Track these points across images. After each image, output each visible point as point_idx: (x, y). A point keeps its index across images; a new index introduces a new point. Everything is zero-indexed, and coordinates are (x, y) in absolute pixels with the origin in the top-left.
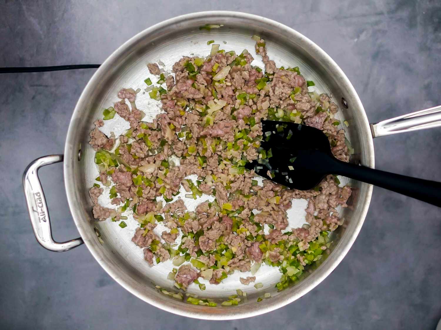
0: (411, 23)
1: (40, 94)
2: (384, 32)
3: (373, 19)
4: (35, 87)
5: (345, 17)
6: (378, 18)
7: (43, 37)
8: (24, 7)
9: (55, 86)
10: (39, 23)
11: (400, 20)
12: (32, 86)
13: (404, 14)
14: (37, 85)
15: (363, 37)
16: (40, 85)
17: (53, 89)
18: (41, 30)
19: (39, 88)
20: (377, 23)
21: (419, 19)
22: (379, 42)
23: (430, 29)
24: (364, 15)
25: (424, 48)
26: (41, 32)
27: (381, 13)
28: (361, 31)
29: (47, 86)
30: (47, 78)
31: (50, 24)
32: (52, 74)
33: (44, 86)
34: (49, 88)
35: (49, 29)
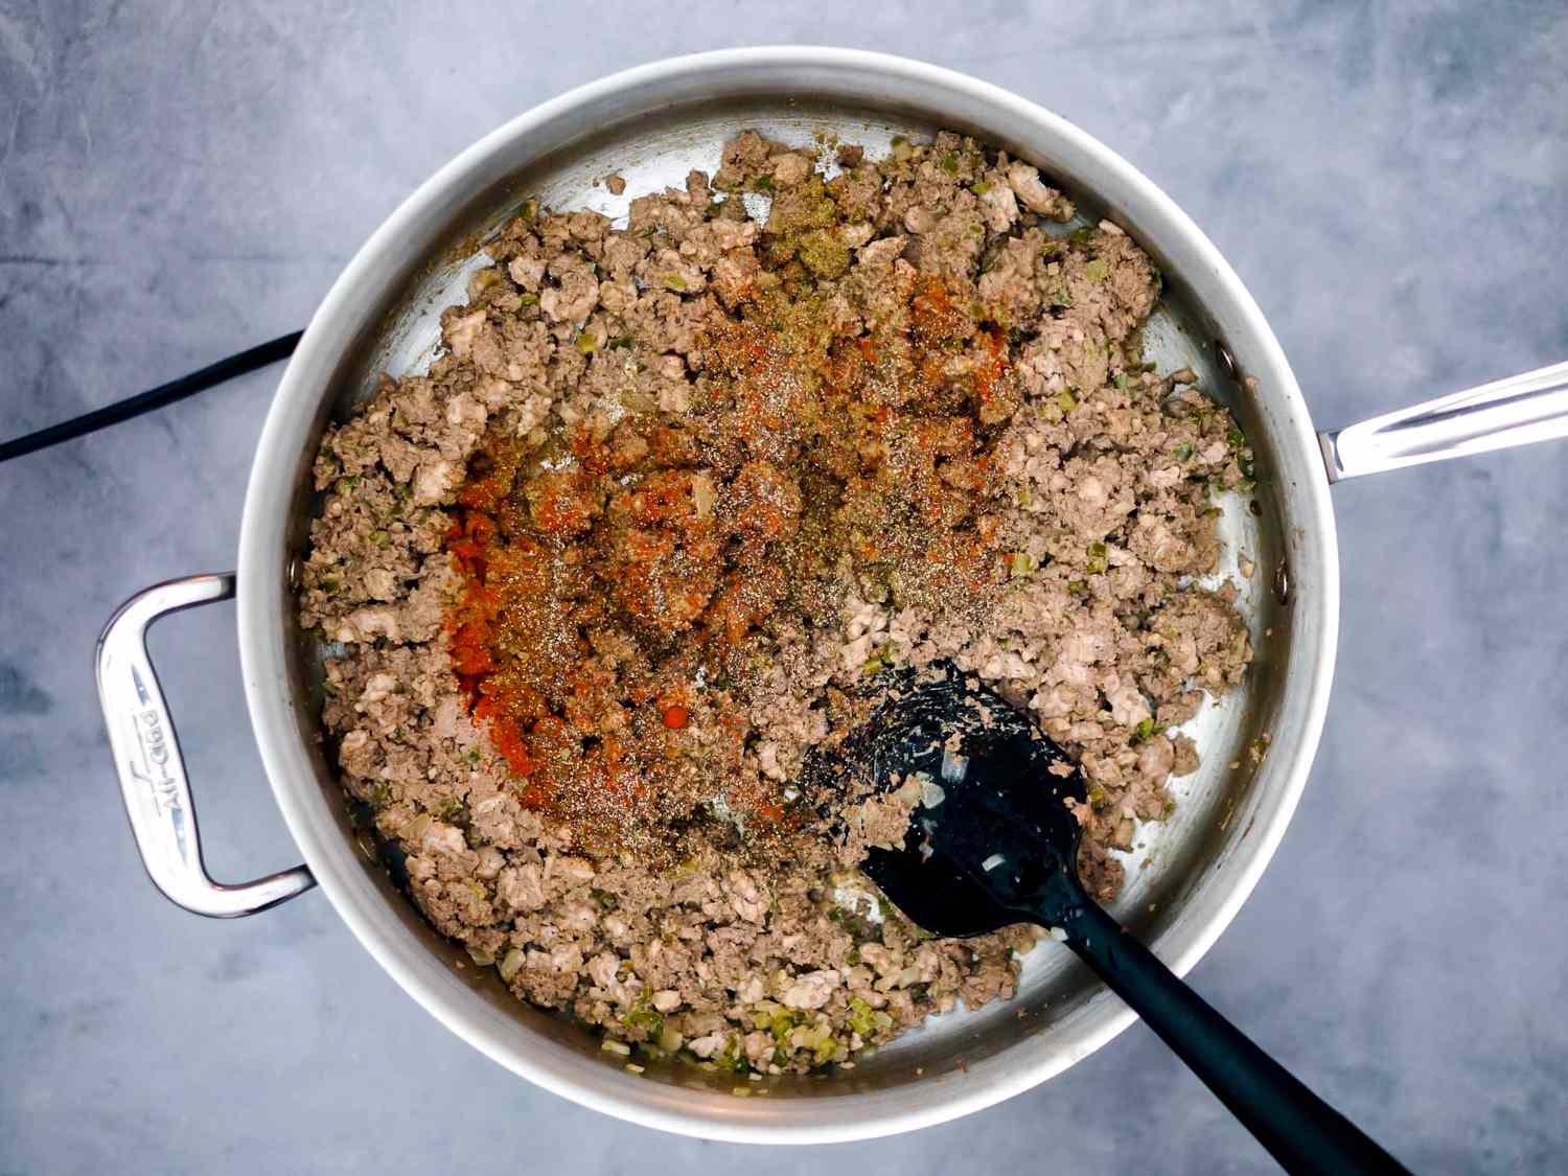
0: (1355, 68)
1: (26, 289)
2: (1256, 96)
3: (1218, 49)
4: (10, 266)
5: (1119, 42)
6: (1233, 47)
7: (41, 86)
9: (82, 263)
10: (30, 39)
11: (1314, 54)
13: (1330, 32)
14: (15, 259)
15: (1180, 111)
16: (25, 260)
17: (75, 274)
18: (35, 61)
19: (24, 268)
20: (1230, 65)
21: (1383, 52)
22: (1236, 131)
23: (1421, 89)
24: (1186, 37)
25: (1398, 159)
26: (36, 71)
27: (1248, 30)
28: (1175, 94)
29: (51, 263)
30: (51, 233)
31: (68, 42)
32: (69, 224)
33: (40, 261)
34: (58, 269)
35: (62, 59)
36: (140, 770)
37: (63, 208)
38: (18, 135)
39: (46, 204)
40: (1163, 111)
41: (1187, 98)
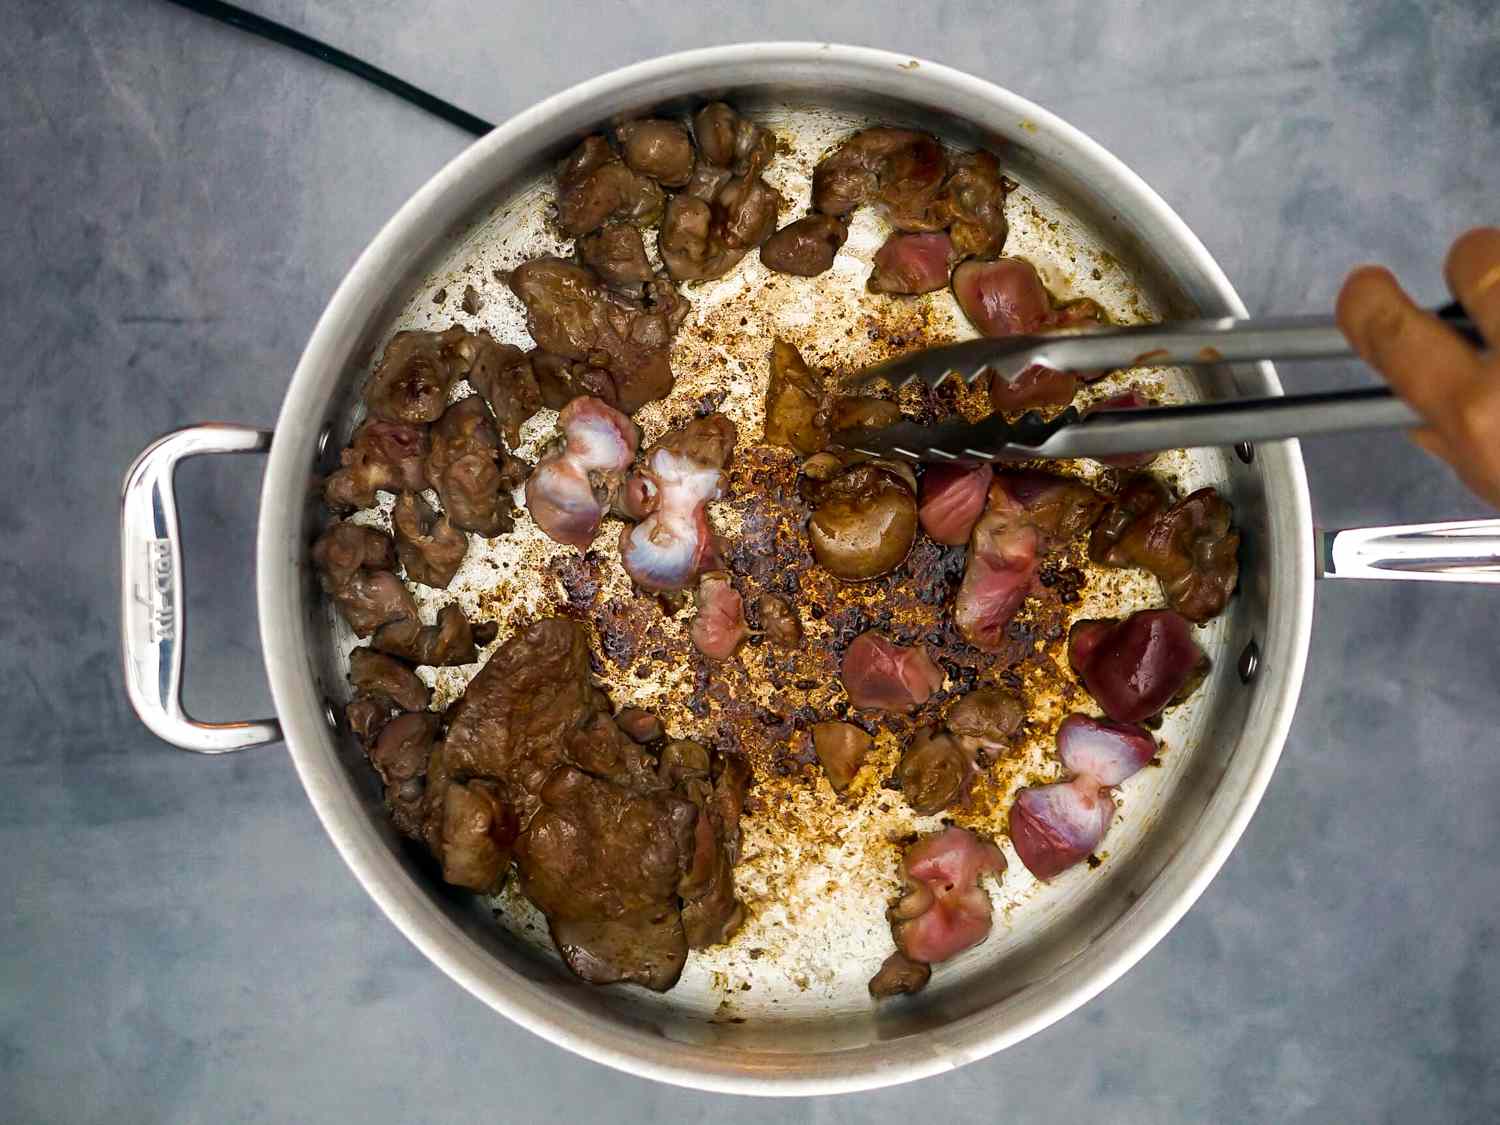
0: (1415, 98)
1: (155, 347)
2: (1324, 127)
3: (1287, 83)
4: (138, 326)
5: (1192, 79)
6: (1300, 80)
7: (163, 154)
8: (98, 53)
9: (207, 320)
10: (151, 108)
11: (1377, 86)
12: (126, 320)
13: (1392, 63)
14: (143, 319)
15: (1250, 144)
16: (157, 319)
17: (200, 331)
18: (156, 128)
19: (152, 326)
20: (1295, 99)
21: (1440, 82)
22: (1303, 160)
23: (1480, 115)
24: (1253, 72)
25: (1460, 181)
26: (155, 138)
27: (1313, 64)
28: (1245, 127)
29: (177, 321)
30: (178, 292)
31: (188, 111)
32: (194, 281)
33: (167, 320)
34: (184, 327)
35: (182, 127)
36: (143, 593)
37: (187, 268)
38: (142, 202)
39: (171, 266)
40: (1235, 143)
41: (1254, 133)
